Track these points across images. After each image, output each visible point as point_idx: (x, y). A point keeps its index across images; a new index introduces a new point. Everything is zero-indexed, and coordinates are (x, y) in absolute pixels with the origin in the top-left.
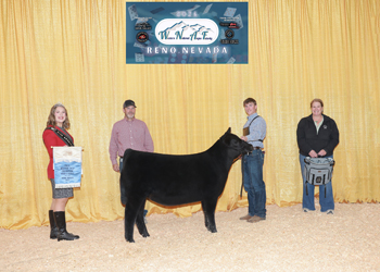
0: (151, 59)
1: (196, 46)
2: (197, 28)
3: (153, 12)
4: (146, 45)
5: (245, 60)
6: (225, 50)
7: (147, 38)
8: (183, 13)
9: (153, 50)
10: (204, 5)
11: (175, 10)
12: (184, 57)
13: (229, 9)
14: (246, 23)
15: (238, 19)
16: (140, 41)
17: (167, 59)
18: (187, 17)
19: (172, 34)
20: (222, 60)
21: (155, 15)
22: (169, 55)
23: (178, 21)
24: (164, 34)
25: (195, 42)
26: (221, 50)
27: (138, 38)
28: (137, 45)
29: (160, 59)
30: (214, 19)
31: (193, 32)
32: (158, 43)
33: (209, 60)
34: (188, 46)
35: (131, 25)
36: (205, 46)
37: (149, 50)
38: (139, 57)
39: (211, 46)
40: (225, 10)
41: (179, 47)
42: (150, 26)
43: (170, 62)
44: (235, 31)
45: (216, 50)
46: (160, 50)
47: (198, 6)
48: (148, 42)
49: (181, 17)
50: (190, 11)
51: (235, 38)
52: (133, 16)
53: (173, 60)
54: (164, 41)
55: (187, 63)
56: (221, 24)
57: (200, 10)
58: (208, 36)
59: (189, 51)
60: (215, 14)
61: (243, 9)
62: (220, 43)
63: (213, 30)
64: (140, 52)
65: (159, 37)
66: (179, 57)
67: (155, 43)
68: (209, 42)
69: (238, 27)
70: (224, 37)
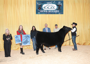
0: (41, 13)
1: (52, 10)
3: (42, 3)
4: (40, 10)
6: (58, 11)
7: (41, 8)
8: (49, 3)
9: (42, 11)
11: (47, 2)
12: (49, 13)
13: (59, 2)
14: (63, 5)
15: (61, 4)
16: (39, 9)
17: (45, 13)
18: (50, 4)
19: (46, 7)
20: (57, 13)
22: (46, 12)
23: (48, 5)
24: (45, 7)
25: (51, 9)
26: (57, 11)
27: (39, 8)
28: (38, 10)
29: (43, 13)
30: (56, 4)
31: (51, 7)
32: (43, 10)
33: (55, 13)
34: (50, 10)
35: (37, 6)
36: (54, 10)
37: (41, 11)
38: (39, 13)
39: (55, 10)
41: (48, 10)
42: (41, 6)
43: (46, 14)
45: (56, 11)
46: (43, 11)
47: (52, 1)
48: (41, 9)
50: (50, 2)
51: (60, 8)
52: (37, 4)
53: (46, 13)
54: (44, 9)
55: (50, 14)
56: (57, 5)
57: (53, 2)
58: (54, 8)
60: (56, 3)
62: (57, 9)
63: (56, 7)
65: (43, 8)
66: (48, 13)
67: (42, 9)
68: (55, 9)
69: (61, 6)
70: (58, 8)
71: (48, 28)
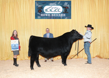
0: (42, 18)
1: (56, 14)
2: (56, 8)
3: (43, 4)
4: (41, 14)
5: (70, 18)
6: (64, 15)
7: (41, 11)
8: (52, 4)
9: (43, 15)
10: (58, 1)
11: (49, 3)
13: (65, 3)
14: (70, 7)
15: (68, 6)
16: (39, 12)
17: (47, 17)
19: (49, 10)
20: (63, 18)
21: (44, 5)
22: (48, 16)
23: (50, 6)
24: (46, 10)
25: (55, 13)
27: (39, 11)
28: (38, 13)
29: (45, 17)
30: (61, 6)
31: (55, 10)
33: (60, 18)
35: (37, 8)
36: (58, 14)
37: (42, 15)
38: (39, 17)
39: (60, 14)
40: (64, 3)
41: (51, 14)
42: (42, 8)
43: (48, 19)
44: (67, 9)
45: (62, 15)
46: (45, 15)
47: (56, 2)
48: (41, 13)
49: (51, 5)
50: (54, 3)
51: (67, 11)
52: (37, 5)
54: (46, 12)
55: (53, 19)
56: (63, 7)
59: (54, 15)
60: (61, 4)
61: (70, 3)
62: (63, 13)
63: (61, 9)
64: (39, 15)
65: (45, 11)
66: (51, 17)
67: (44, 13)
68: (60, 13)
70: (64, 11)
71: (50, 33)
